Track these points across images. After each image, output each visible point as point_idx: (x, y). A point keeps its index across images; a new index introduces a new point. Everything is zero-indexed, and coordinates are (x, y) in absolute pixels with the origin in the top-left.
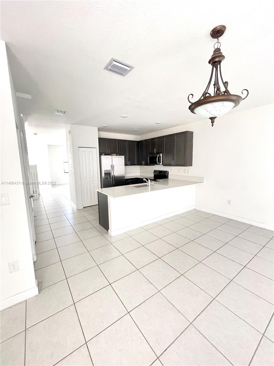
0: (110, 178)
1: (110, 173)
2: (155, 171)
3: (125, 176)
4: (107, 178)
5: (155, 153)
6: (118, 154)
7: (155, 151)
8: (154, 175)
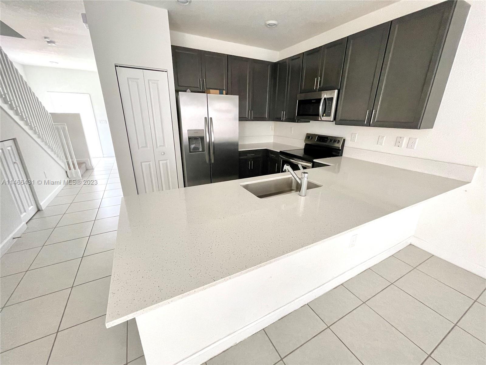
0: (203, 150)
1: (202, 139)
2: (309, 137)
3: (239, 144)
4: (196, 149)
5: (315, 91)
6: (224, 92)
7: (317, 83)
8: (306, 145)
